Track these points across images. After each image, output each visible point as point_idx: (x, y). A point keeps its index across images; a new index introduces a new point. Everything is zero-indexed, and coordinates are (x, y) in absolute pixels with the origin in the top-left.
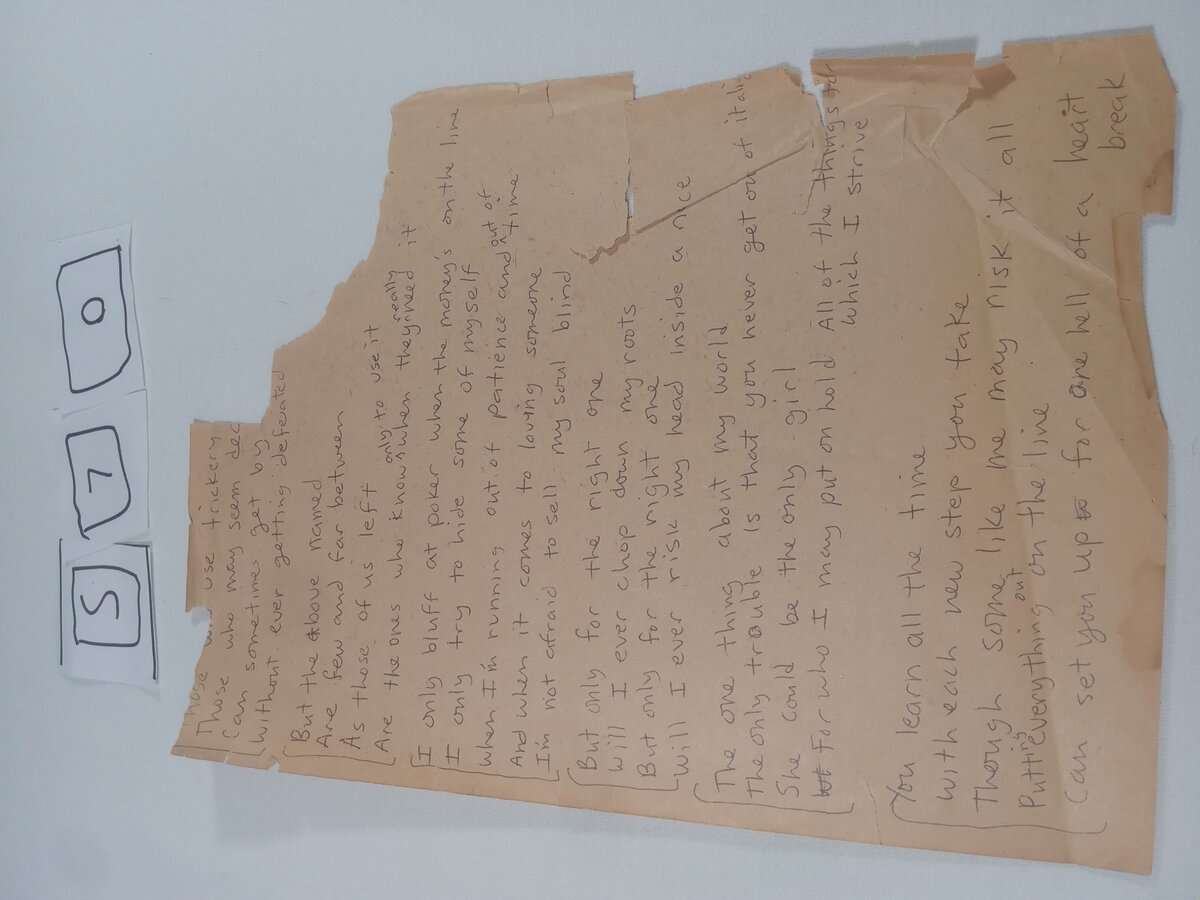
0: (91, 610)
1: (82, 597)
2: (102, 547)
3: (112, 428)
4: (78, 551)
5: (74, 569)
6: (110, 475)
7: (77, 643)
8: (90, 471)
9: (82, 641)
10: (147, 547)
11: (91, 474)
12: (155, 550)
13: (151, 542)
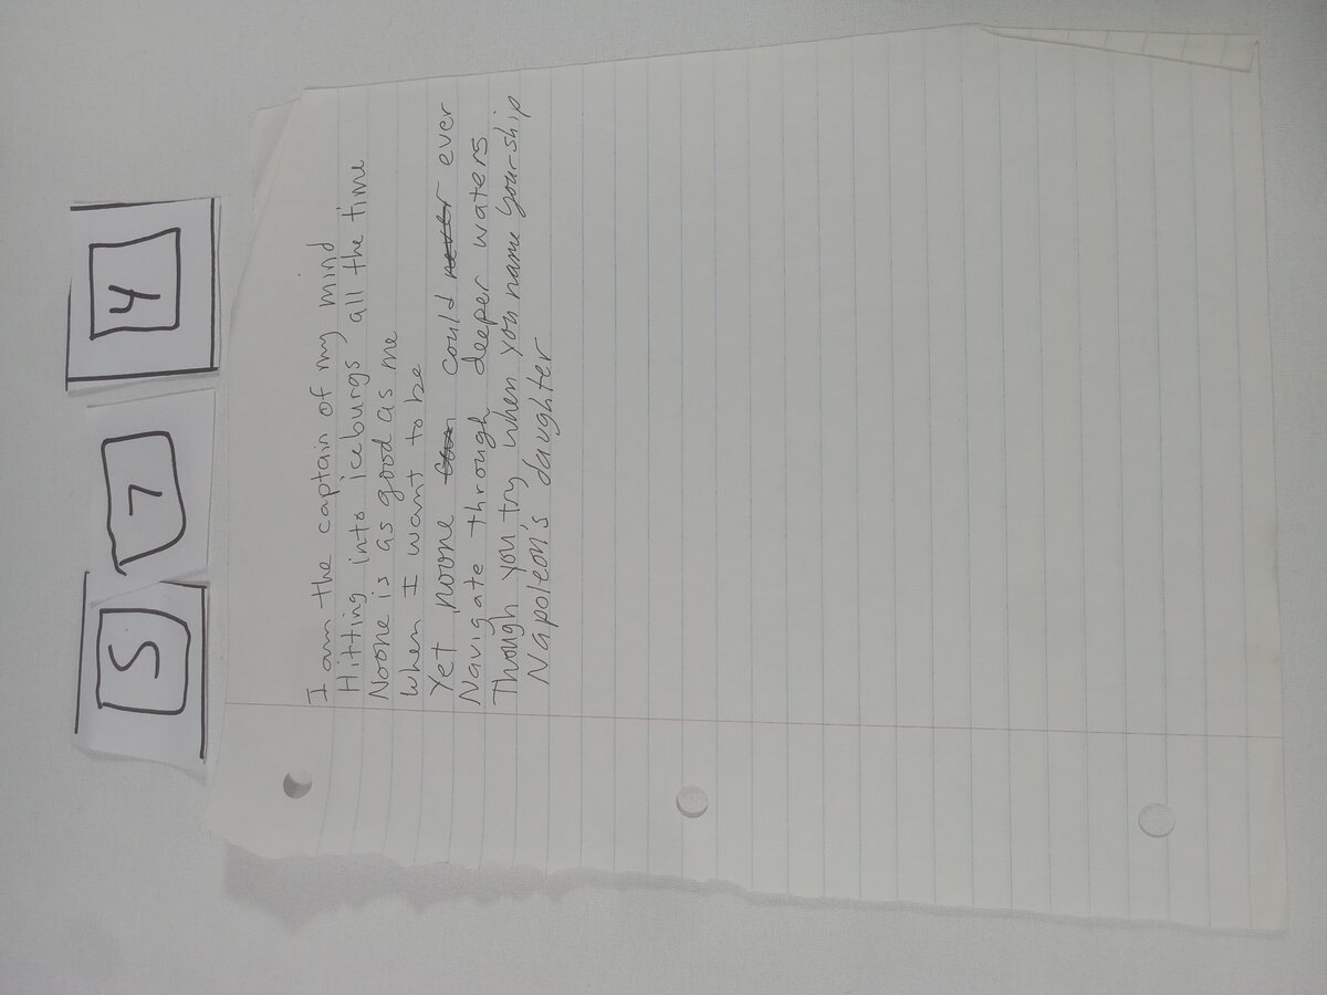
0: (122, 664)
1: (110, 647)
2: (143, 586)
3: (166, 434)
4: (108, 589)
5: (103, 611)
6: (159, 494)
7: (100, 706)
8: (132, 487)
9: (106, 704)
10: (203, 588)
11: (133, 491)
12: (212, 592)
13: (208, 583)
